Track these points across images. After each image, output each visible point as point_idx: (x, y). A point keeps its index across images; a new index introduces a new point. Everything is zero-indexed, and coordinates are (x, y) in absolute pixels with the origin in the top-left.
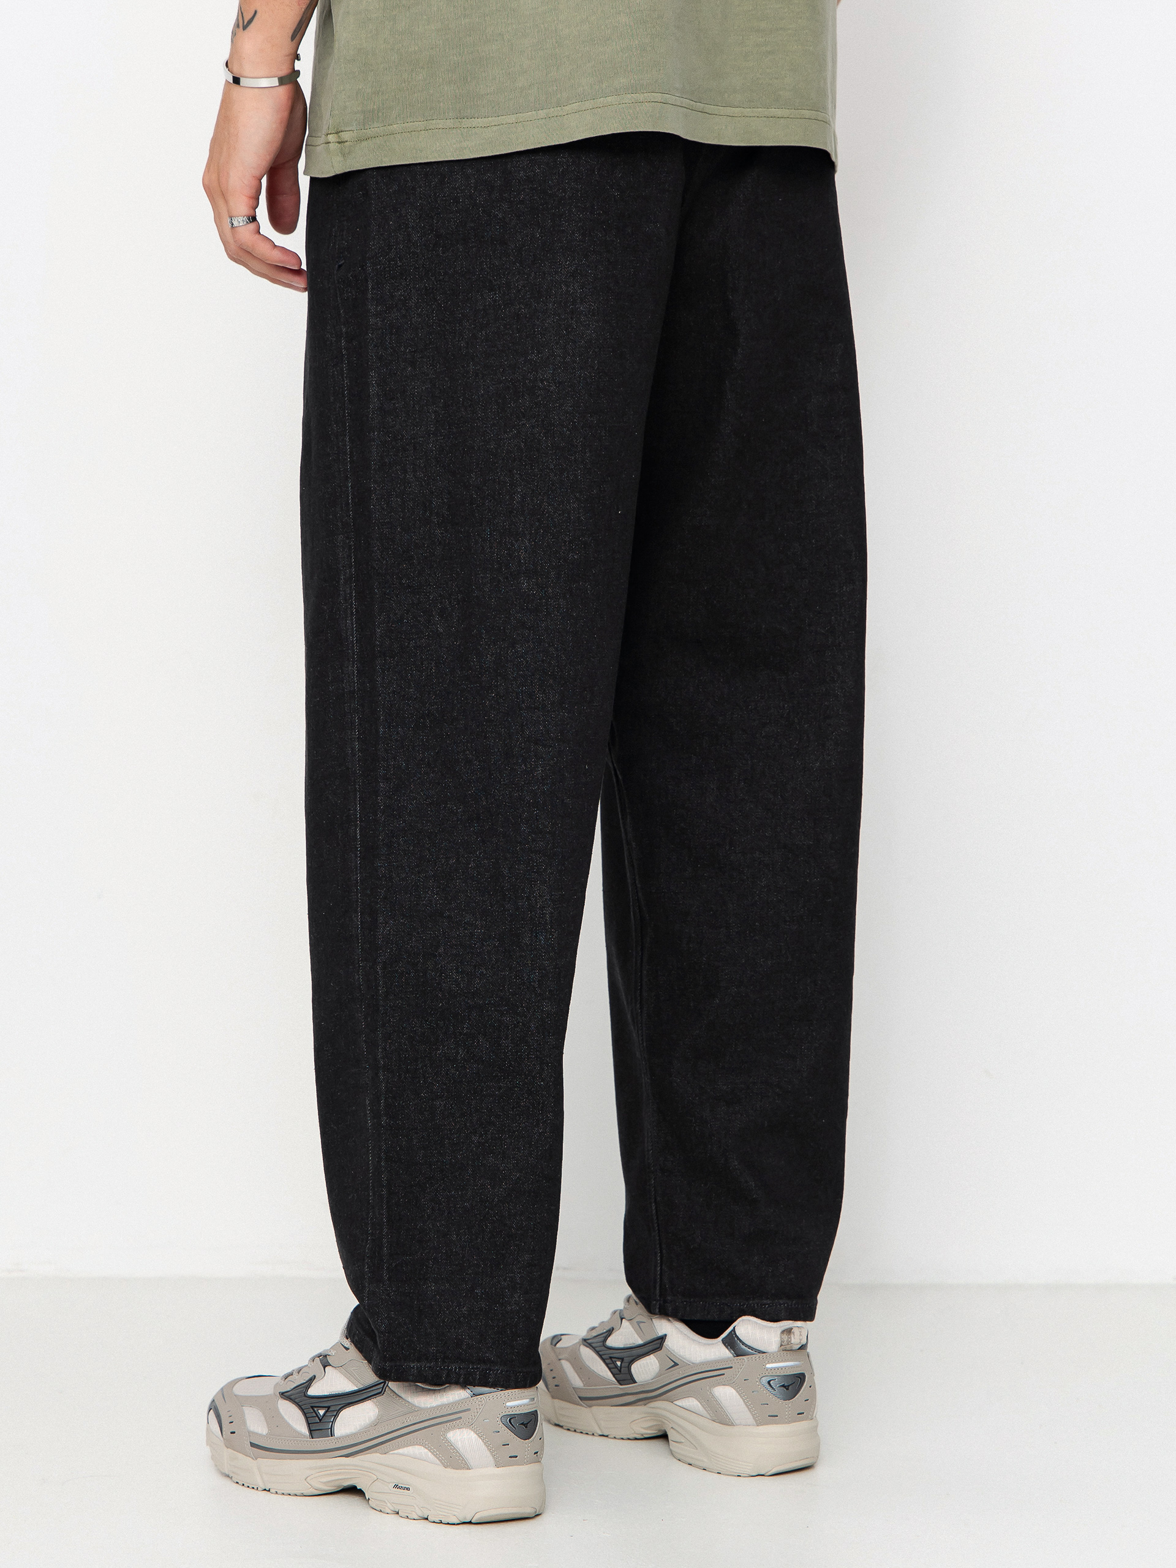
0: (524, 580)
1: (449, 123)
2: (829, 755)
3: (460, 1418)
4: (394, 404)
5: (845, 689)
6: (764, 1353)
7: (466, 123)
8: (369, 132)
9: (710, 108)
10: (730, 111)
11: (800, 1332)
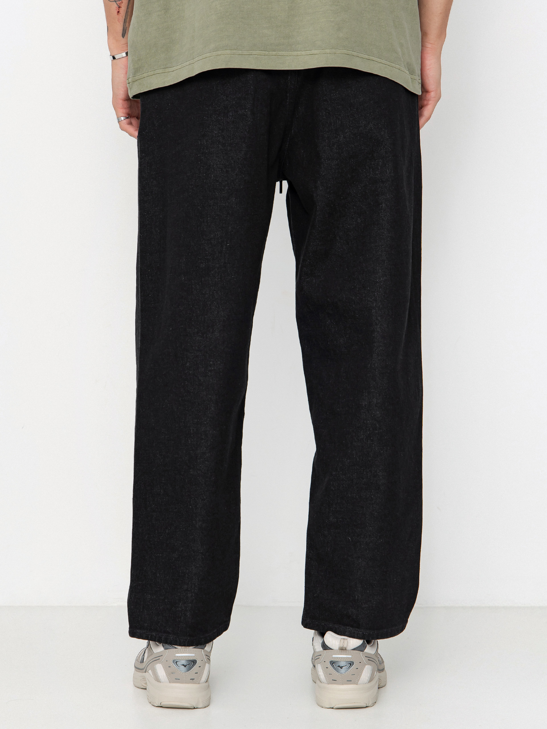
0: (183, 276)
1: (161, 71)
2: (374, 361)
3: (159, 659)
4: (148, 198)
5: (382, 328)
6: (333, 649)
7: (167, 70)
8: (136, 78)
9: (281, 53)
10: (295, 53)
11: (344, 641)
